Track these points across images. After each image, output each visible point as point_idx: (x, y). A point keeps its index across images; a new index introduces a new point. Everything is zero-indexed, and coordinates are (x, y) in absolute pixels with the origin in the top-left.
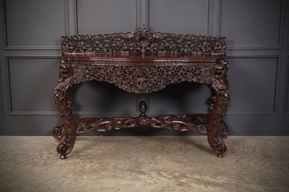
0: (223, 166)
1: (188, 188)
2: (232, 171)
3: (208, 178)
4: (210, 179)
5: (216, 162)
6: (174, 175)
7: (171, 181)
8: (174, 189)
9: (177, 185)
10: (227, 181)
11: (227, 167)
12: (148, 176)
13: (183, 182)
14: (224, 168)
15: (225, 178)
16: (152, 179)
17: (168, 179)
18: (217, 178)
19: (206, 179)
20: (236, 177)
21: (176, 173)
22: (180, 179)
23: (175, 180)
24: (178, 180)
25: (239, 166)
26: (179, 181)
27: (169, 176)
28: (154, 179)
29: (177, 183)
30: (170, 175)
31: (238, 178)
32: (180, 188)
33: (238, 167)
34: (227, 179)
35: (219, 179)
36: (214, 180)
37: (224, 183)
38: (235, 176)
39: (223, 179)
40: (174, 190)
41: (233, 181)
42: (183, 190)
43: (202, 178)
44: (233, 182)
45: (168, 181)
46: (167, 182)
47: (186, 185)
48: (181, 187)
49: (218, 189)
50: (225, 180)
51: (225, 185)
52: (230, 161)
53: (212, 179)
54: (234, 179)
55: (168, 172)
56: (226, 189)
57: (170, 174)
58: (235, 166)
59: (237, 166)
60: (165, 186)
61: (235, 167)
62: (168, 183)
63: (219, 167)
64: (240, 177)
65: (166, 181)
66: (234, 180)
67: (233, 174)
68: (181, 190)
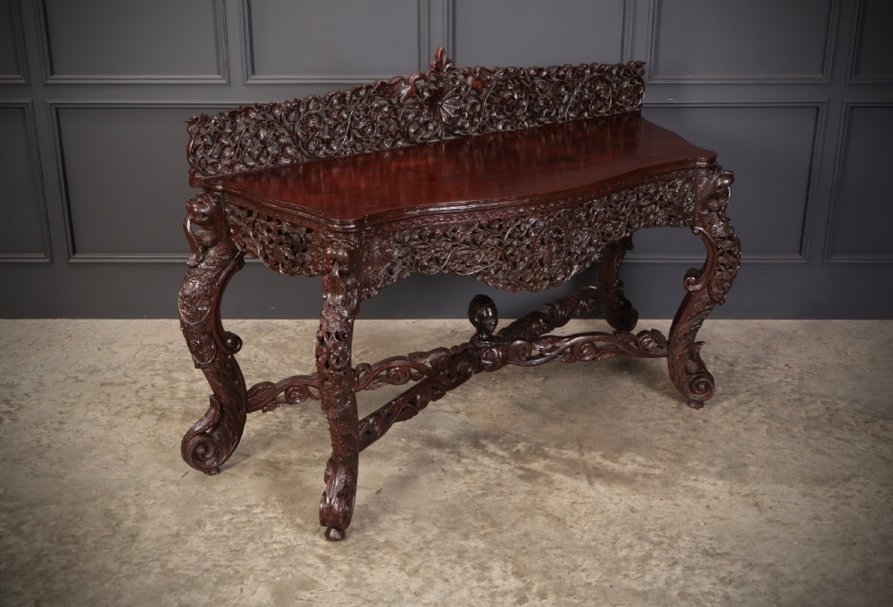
0: (641, 421)
1: (546, 488)
2: (662, 437)
3: (599, 459)
4: (602, 460)
5: (624, 408)
6: (514, 450)
7: (506, 467)
8: (513, 490)
9: (521, 477)
10: (644, 466)
11: (652, 424)
12: (450, 453)
13: (535, 471)
14: (643, 429)
15: (640, 459)
16: (459, 461)
17: (501, 460)
18: (620, 460)
19: (593, 463)
20: (668, 455)
21: (519, 442)
22: (529, 461)
23: (517, 465)
24: (525, 463)
25: (681, 422)
26: (527, 466)
27: (501, 453)
28: (464, 461)
29: (520, 472)
30: (505, 450)
31: (672, 457)
32: (527, 488)
33: (677, 424)
34: (645, 463)
35: (624, 462)
36: (611, 464)
37: (636, 474)
38: (664, 452)
39: (634, 461)
40: (511, 493)
41: (658, 467)
42: (534, 494)
43: (584, 458)
44: (657, 472)
45: (498, 466)
46: (496, 469)
47: (541, 480)
48: (530, 485)
49: (619, 492)
50: (640, 465)
51: (637, 479)
52: (662, 407)
53: (607, 463)
54: (662, 460)
55: (501, 440)
56: (638, 491)
57: (504, 446)
58: (670, 421)
59: (676, 421)
60: (491, 482)
61: (672, 426)
62: (498, 471)
63: (629, 424)
64: (677, 454)
65: (493, 466)
66: (661, 464)
67: (663, 446)
68: (529, 493)
